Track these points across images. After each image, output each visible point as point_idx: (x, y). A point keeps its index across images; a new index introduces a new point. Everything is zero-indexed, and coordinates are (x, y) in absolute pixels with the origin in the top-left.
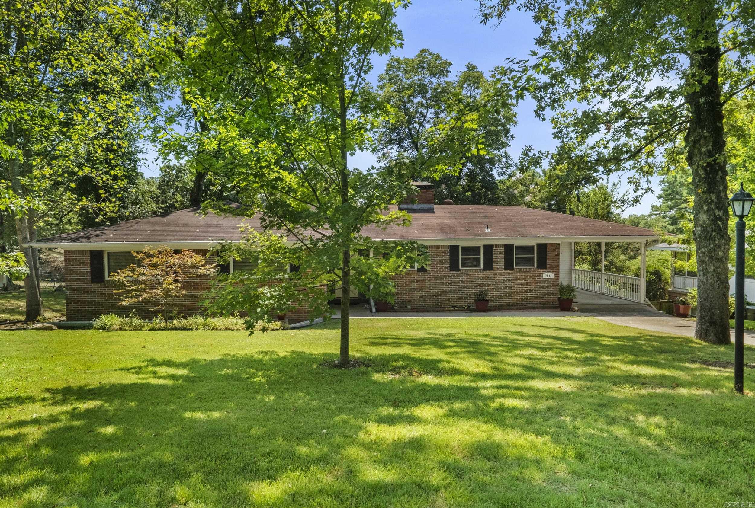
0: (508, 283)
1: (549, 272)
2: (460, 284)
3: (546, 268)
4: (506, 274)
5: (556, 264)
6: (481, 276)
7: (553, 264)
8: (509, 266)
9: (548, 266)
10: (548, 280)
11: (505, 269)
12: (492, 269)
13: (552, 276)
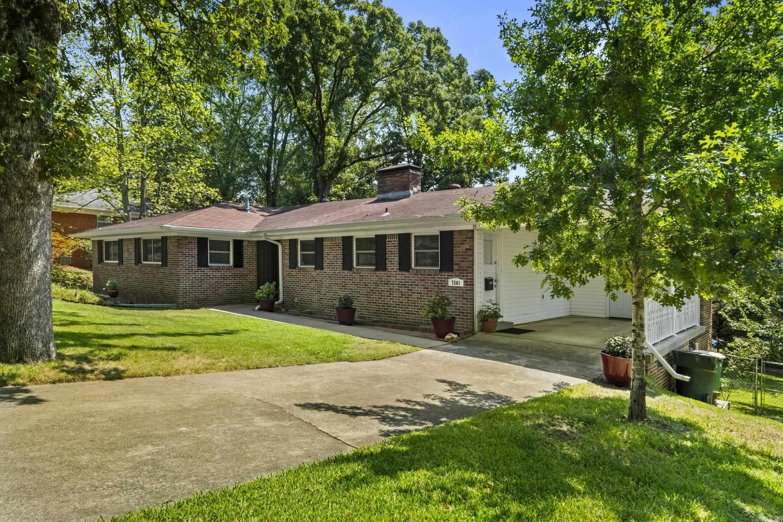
0: (404, 290)
1: (457, 276)
2: (353, 287)
3: (452, 270)
4: (401, 276)
5: (468, 264)
6: (374, 279)
7: (462, 264)
8: (404, 265)
9: (455, 267)
10: (455, 289)
11: (400, 270)
12: (385, 269)
13: (461, 283)
